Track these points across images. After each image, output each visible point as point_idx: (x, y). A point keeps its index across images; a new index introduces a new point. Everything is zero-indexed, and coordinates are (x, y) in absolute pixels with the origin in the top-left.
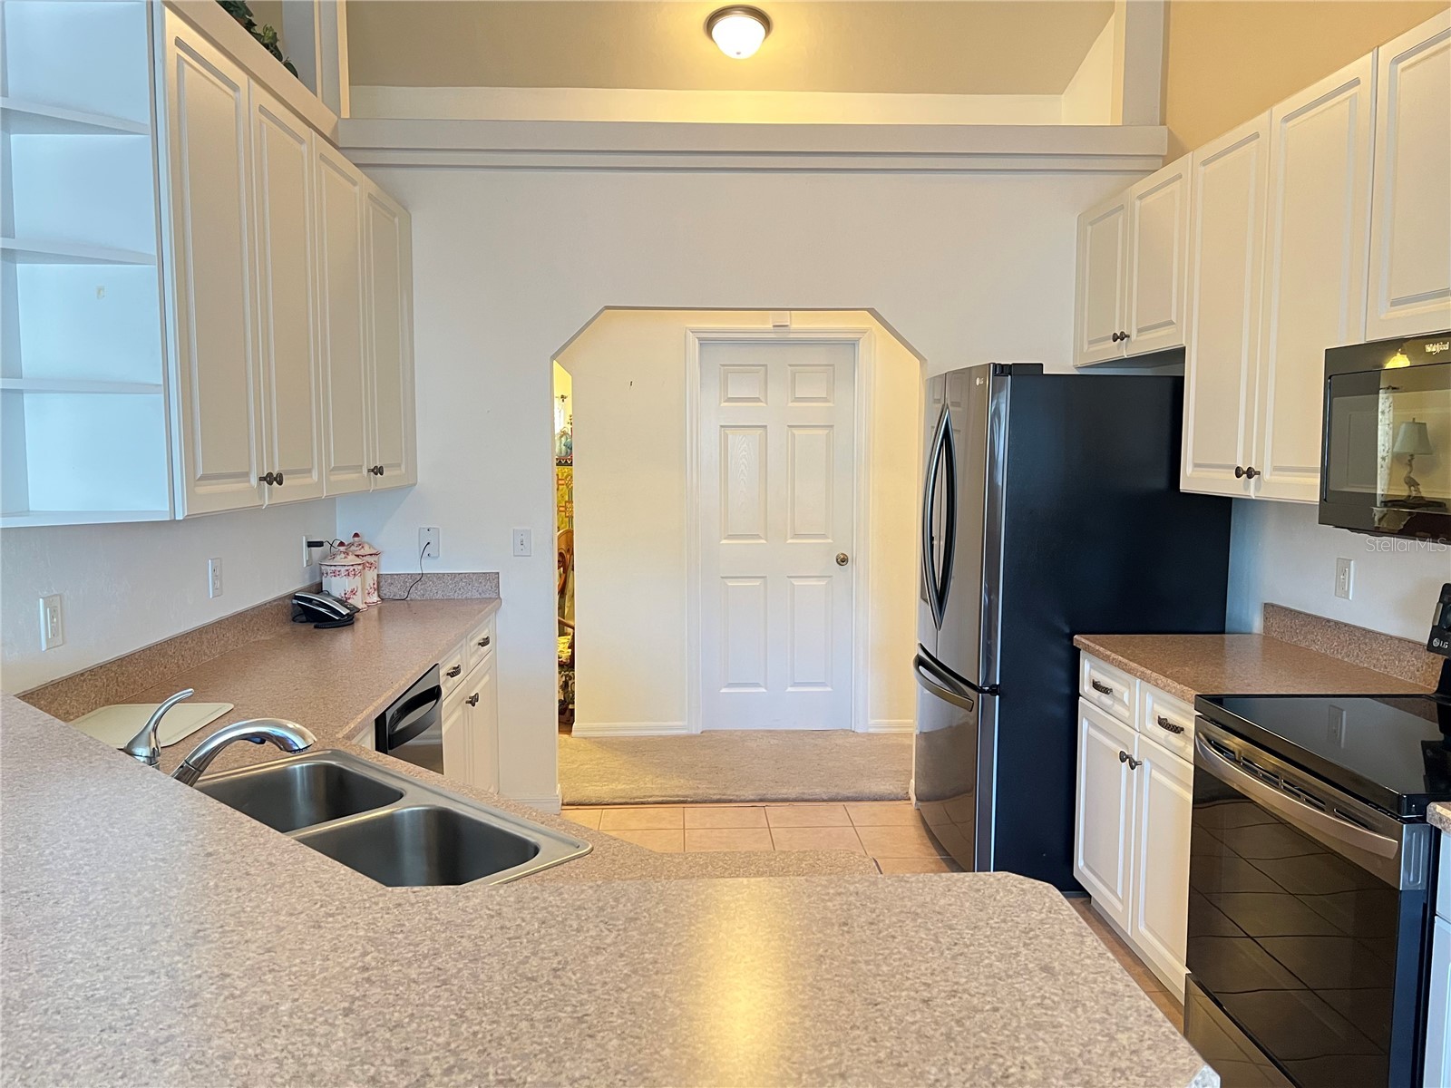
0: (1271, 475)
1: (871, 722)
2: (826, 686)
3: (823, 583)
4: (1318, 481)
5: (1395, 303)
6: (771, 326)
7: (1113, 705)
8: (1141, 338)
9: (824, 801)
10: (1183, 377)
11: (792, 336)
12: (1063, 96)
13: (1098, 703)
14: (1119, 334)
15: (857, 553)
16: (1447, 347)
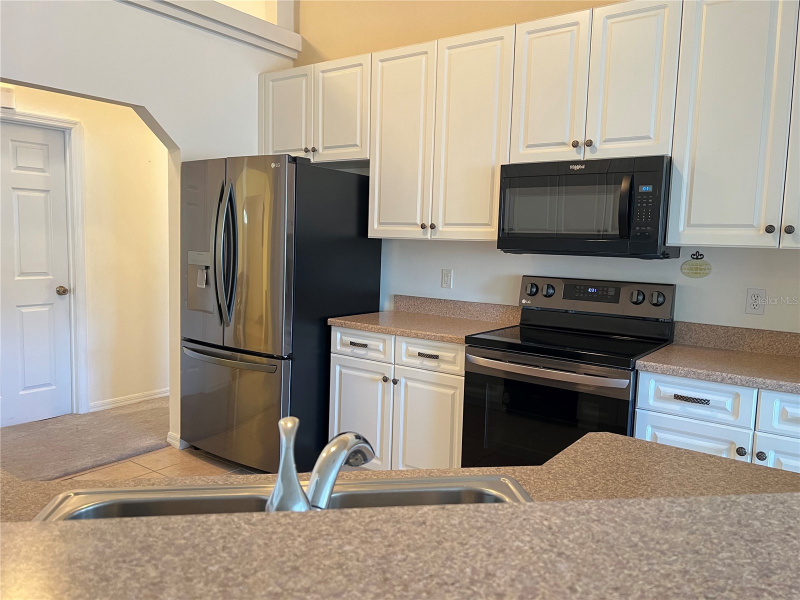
0: (442, 227)
1: (92, 404)
2: (52, 385)
3: (46, 309)
4: (497, 230)
5: (531, 146)
8: (324, 152)
9: (114, 462)
10: (369, 177)
11: (17, 117)
13: (351, 354)
14: (310, 148)
15: (75, 285)
16: (583, 167)
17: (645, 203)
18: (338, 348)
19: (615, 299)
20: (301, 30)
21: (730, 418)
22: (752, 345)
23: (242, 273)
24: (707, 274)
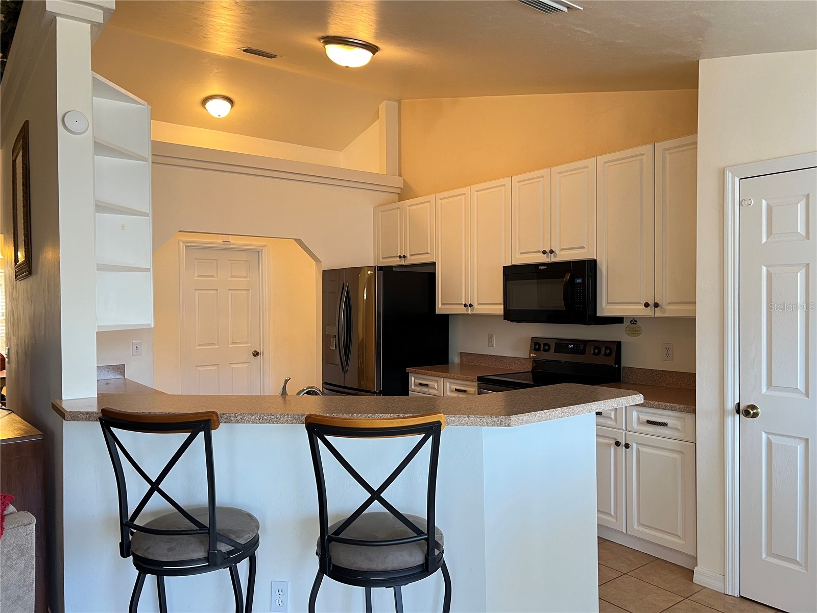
0: (477, 306)
3: (246, 365)
4: (503, 307)
5: (521, 253)
6: (221, 241)
7: (428, 391)
10: (435, 273)
11: (232, 246)
12: (341, 152)
13: (420, 391)
14: (402, 256)
15: (263, 350)
16: (546, 267)
17: (579, 289)
18: (413, 387)
19: (583, 352)
20: (402, 175)
21: (613, 424)
22: (667, 382)
23: (363, 339)
24: (640, 334)
